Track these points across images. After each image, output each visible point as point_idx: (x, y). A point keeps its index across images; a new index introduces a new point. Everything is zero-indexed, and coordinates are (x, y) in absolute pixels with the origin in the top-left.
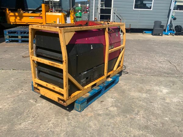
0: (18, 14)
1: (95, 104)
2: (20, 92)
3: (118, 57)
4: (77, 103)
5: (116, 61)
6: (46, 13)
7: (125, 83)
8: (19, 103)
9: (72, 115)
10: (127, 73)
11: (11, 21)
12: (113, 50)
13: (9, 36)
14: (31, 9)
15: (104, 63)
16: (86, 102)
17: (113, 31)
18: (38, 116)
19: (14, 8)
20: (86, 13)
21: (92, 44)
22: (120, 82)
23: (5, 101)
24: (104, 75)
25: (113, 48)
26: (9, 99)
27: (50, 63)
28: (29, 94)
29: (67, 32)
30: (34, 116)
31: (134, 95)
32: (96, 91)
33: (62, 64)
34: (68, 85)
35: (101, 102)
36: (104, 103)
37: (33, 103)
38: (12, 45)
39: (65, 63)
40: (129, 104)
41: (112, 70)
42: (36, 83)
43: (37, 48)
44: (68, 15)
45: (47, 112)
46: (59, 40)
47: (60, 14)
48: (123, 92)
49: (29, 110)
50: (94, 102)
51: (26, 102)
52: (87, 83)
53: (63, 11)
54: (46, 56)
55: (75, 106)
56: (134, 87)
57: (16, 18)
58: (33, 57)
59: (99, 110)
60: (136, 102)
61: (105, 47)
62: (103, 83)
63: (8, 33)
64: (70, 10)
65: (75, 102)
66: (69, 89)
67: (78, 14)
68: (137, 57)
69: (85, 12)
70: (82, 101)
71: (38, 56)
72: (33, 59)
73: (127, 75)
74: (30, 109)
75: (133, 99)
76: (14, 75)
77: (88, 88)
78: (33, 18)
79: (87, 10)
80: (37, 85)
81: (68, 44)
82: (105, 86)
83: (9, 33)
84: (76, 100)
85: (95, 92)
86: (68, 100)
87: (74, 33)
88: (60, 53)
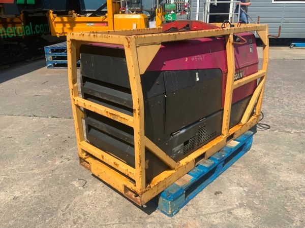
0: (68, 19)
1: (203, 198)
2: (57, 163)
3: (251, 95)
4: (164, 197)
5: (248, 104)
6: (115, 15)
7: (264, 151)
8: (52, 187)
9: (154, 223)
10: (268, 128)
11: (56, 32)
12: (243, 82)
13: (53, 57)
14: (90, 10)
15: (223, 110)
16: (184, 195)
17: (244, 41)
18: (85, 221)
19: (64, 10)
20: (184, 13)
21: (197, 70)
22: (255, 147)
23: (28, 181)
24: (220, 134)
25: (241, 78)
26: (36, 178)
27: (107, 112)
28: (73, 168)
29: (143, 45)
30: (77, 221)
31: (288, 179)
32: (206, 171)
33: (133, 116)
34: (146, 160)
35: (217, 193)
36: (221, 196)
37: (78, 188)
38: (57, 72)
39: (139, 114)
40: (278, 201)
41: (239, 122)
42: (83, 151)
43: (85, 79)
44: (152, 17)
45: (103, 212)
46: (126, 63)
47: (138, 16)
48: (263, 171)
49: (69, 205)
50: (200, 195)
51: (65, 186)
52: (186, 153)
53: (144, 12)
54: (100, 97)
55: (159, 203)
56: (286, 161)
57: (64, 26)
58: (76, 98)
59: (211, 214)
60: (294, 199)
61: (226, 75)
62: (218, 152)
63: (50, 52)
64: (156, 8)
65: (160, 195)
66: (147, 168)
67: (170, 17)
68: (284, 92)
69: (182, 13)
70: (174, 194)
71: (86, 96)
72: (76, 104)
73: (267, 131)
74: (71, 201)
75: (287, 189)
76: (52, 128)
77: (187, 163)
78: (92, 24)
79: (186, 9)
80: (85, 154)
81: (146, 72)
82: (223, 158)
83: (53, 51)
84: (163, 191)
85: (203, 173)
86: (144, 192)
87: (160, 46)
88: (128, 91)
